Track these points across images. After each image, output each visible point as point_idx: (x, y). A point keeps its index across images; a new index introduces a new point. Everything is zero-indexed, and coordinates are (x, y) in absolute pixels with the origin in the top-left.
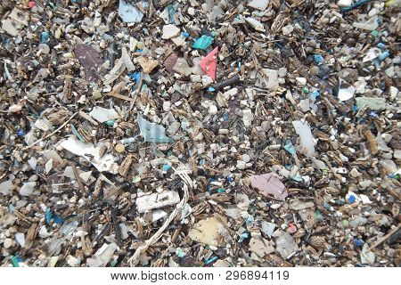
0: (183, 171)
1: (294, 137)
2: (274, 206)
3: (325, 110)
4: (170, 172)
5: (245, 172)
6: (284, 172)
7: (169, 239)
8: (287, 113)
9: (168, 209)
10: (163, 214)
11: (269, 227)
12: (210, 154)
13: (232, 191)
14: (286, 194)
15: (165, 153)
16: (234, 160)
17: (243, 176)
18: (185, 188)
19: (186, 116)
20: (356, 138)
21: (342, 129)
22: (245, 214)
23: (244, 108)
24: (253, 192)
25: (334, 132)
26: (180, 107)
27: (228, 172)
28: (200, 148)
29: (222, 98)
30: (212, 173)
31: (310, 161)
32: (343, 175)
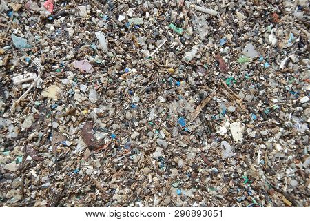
0: (38, 61)
1: (96, 41)
2: (87, 76)
3: (112, 26)
4: (30, 62)
5: (71, 60)
6: (91, 59)
7: (31, 97)
8: (92, 29)
9: (30, 82)
10: (28, 85)
11: (84, 87)
12: (52, 52)
13: (64, 70)
14: (93, 70)
15: (28, 53)
16: (65, 54)
17: (70, 62)
18: (39, 70)
19: (38, 33)
20: (127, 39)
21: (121, 35)
22: (71, 82)
23: (70, 27)
24: (76, 70)
25: (117, 37)
26: (35, 28)
27: (61, 61)
28: (47, 49)
29: (56, 23)
30: (53, 62)
31: (105, 53)
32: (122, 59)
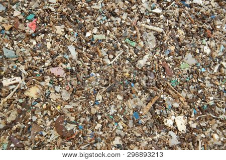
0: (22, 68)
1: (68, 52)
2: (60, 79)
3: (81, 41)
4: (17, 68)
6: (64, 66)
7: (16, 96)
8: (65, 43)
9: (16, 84)
10: (14, 86)
11: (58, 88)
12: (33, 61)
13: (43, 75)
14: (65, 75)
15: (15, 62)
16: (43, 62)
17: (48, 69)
18: (23, 75)
19: (24, 47)
20: (94, 51)
21: (88, 47)
22: (48, 84)
23: (48, 41)
24: (52, 75)
25: (84, 49)
26: (21, 43)
27: (41, 68)
28: (30, 59)
29: (38, 38)
30: (34, 68)
31: (75, 61)
32: (88, 66)
